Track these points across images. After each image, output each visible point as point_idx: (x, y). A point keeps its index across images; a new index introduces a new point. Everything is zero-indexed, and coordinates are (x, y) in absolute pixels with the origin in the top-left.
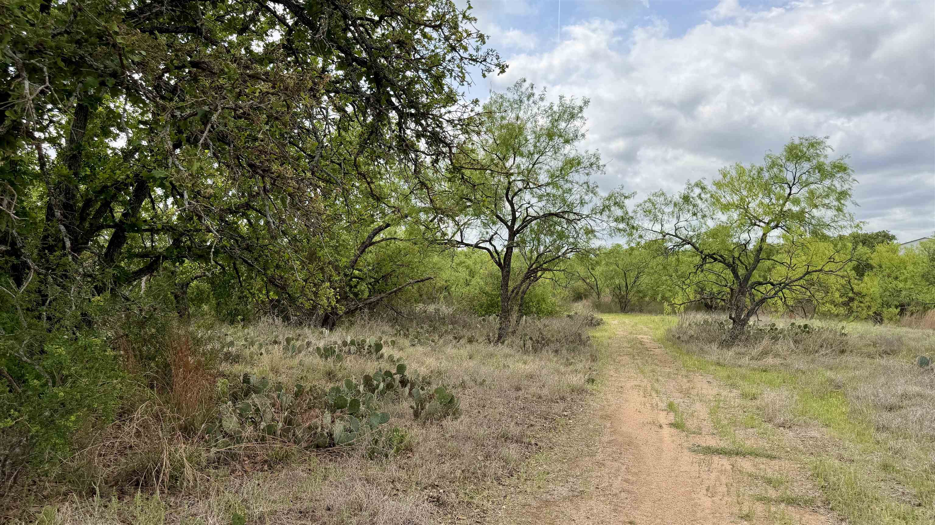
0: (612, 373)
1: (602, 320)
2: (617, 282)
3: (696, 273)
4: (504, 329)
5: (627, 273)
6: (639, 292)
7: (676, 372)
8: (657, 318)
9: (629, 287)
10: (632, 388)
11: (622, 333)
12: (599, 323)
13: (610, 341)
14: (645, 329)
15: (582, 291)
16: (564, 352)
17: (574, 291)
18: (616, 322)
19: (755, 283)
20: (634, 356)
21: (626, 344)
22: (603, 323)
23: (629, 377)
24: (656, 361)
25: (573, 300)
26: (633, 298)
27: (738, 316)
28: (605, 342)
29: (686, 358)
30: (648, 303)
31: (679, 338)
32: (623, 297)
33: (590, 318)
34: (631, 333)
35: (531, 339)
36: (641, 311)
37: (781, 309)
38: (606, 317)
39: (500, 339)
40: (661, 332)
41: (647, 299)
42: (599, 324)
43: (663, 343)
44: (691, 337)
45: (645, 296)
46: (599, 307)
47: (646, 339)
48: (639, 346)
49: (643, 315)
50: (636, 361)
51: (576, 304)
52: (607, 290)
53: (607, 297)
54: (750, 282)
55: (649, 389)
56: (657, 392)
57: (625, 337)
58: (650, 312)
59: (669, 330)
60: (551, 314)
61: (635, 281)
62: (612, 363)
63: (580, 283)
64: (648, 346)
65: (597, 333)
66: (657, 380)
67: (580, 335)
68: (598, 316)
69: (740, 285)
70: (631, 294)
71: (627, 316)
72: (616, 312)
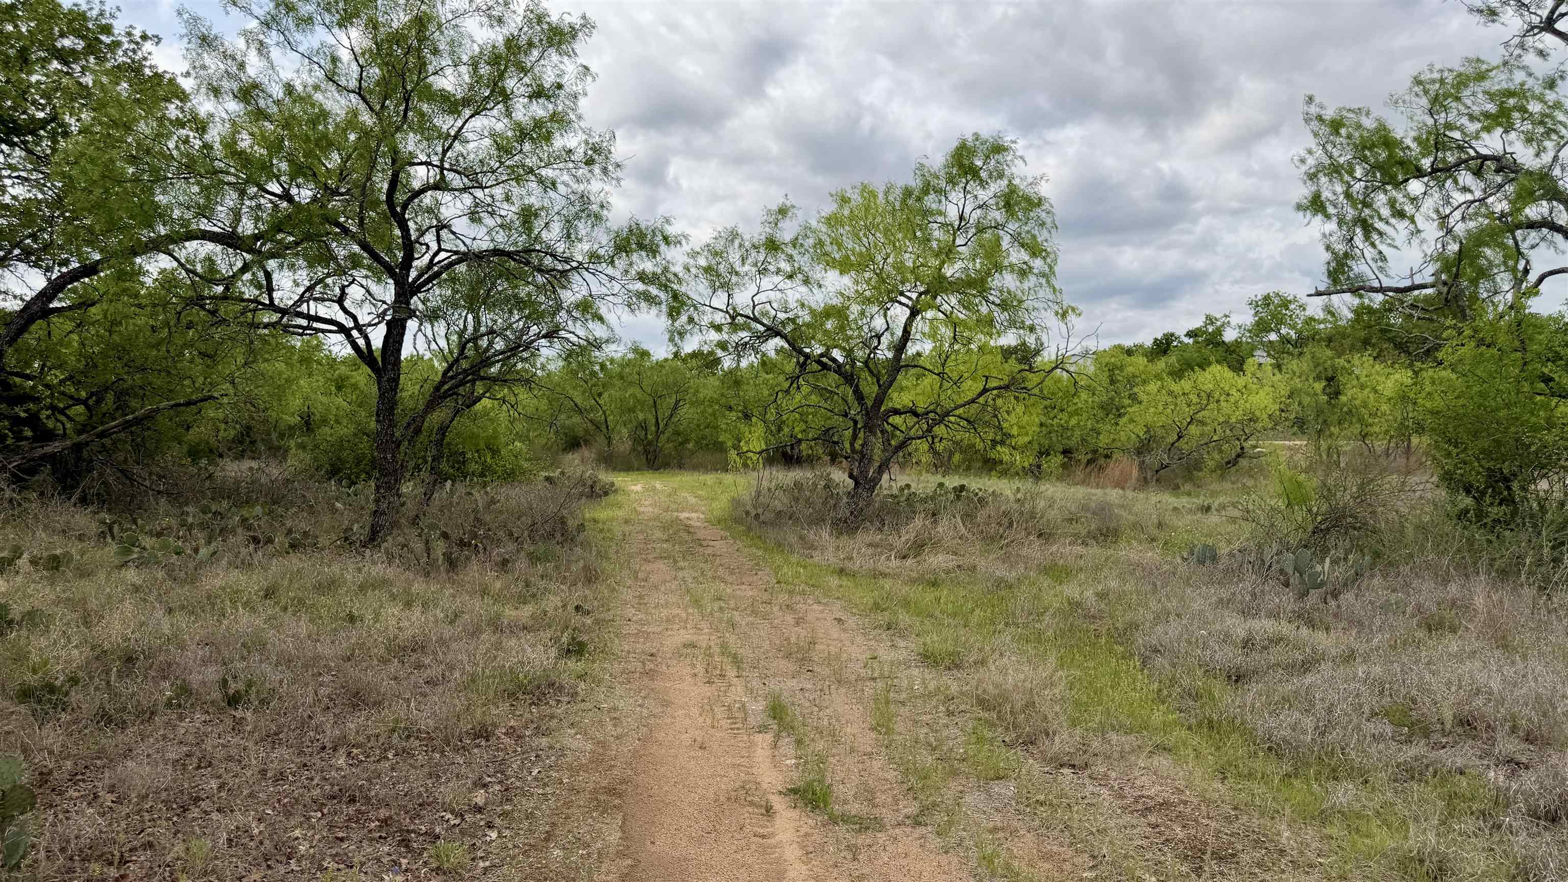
0: (630, 612)
1: (612, 484)
2: (641, 416)
3: (787, 392)
4: (383, 513)
5: (658, 402)
6: (677, 433)
7: (766, 596)
8: (710, 478)
9: (661, 425)
10: (678, 654)
11: (651, 509)
12: (607, 491)
13: (627, 529)
14: (692, 500)
15: (581, 433)
16: (521, 564)
17: (566, 434)
18: (638, 488)
19: (889, 411)
20: (675, 562)
21: (658, 534)
22: (616, 491)
23: (668, 620)
24: (721, 572)
25: (564, 450)
26: (666, 445)
27: (863, 473)
28: (618, 530)
29: (778, 559)
30: (693, 453)
31: (757, 516)
32: (650, 443)
33: (589, 482)
34: (667, 510)
35: (445, 536)
36: (681, 466)
37: (926, 458)
38: (620, 479)
39: (374, 538)
40: (721, 505)
41: (690, 446)
42: (606, 494)
43: (728, 528)
44: (779, 514)
45: (687, 441)
46: (611, 461)
47: (694, 518)
48: (685, 535)
49: (683, 471)
50: (680, 574)
51: (570, 456)
52: (625, 432)
53: (623, 440)
54: (883, 409)
55: (716, 650)
56: (737, 661)
57: (657, 518)
58: (695, 468)
59: (736, 503)
60: (510, 476)
61: (672, 415)
62: (629, 582)
63: (576, 419)
64: (701, 534)
65: (600, 512)
66: (733, 625)
67: (563, 521)
68: (605, 477)
69: (867, 414)
70: (663, 438)
71: (657, 475)
72: (638, 469)
